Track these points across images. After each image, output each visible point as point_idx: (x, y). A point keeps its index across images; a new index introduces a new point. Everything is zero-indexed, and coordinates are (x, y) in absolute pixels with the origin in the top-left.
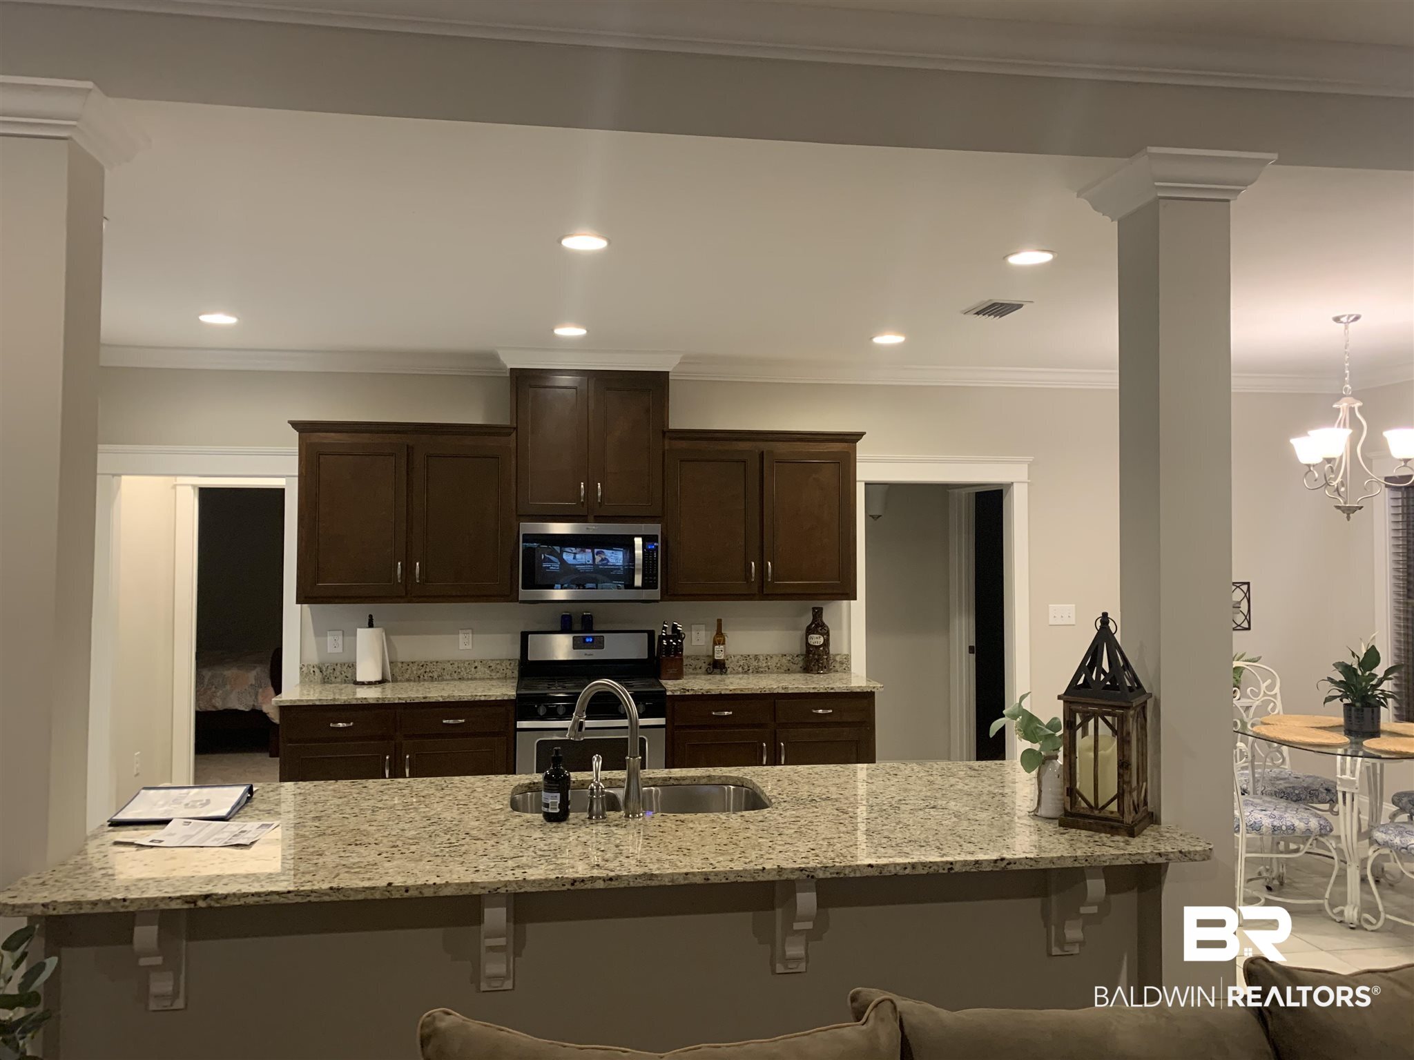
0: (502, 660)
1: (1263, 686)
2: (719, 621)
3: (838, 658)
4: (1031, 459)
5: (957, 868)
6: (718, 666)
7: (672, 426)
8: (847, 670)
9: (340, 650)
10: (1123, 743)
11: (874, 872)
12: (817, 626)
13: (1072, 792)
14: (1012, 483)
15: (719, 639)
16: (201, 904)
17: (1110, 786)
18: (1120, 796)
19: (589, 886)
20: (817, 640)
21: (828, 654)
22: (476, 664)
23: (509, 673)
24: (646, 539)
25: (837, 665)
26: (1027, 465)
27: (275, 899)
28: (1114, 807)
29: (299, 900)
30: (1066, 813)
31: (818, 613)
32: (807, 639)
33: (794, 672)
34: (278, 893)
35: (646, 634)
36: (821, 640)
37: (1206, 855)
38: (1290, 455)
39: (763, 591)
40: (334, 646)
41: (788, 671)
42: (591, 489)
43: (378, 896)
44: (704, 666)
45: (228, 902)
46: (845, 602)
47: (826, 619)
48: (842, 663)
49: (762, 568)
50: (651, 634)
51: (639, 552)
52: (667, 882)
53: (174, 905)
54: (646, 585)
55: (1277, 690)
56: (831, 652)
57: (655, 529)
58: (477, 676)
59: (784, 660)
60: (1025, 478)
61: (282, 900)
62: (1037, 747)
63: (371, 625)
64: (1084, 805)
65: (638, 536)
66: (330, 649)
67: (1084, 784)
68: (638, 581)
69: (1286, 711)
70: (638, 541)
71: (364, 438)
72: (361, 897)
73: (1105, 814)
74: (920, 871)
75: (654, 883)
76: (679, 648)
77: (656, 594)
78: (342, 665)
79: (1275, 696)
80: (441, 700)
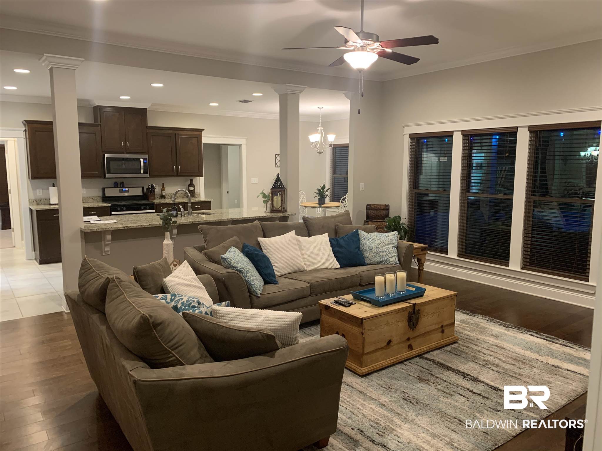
0: (96, 197)
1: (302, 196)
2: (163, 184)
3: (197, 194)
4: (246, 138)
5: (256, 218)
6: (163, 197)
7: (148, 125)
8: (200, 197)
9: (41, 194)
10: (282, 197)
11: (243, 219)
12: (191, 184)
13: (273, 206)
14: (242, 144)
15: (163, 189)
16: (126, 228)
17: (279, 205)
18: (281, 206)
19: (195, 223)
20: (192, 188)
21: (195, 192)
22: (88, 198)
23: (99, 200)
24: (144, 159)
25: (197, 196)
26: (245, 139)
27: (139, 227)
28: (280, 208)
29: (144, 227)
30: (271, 210)
31: (191, 181)
32: (189, 188)
33: (185, 198)
34: (140, 226)
35: (141, 188)
36: (193, 189)
37: (295, 214)
38: (308, 139)
39: (177, 175)
40: (40, 193)
41: (183, 198)
42: (125, 144)
43: (158, 226)
44: (159, 197)
45: (131, 228)
46: (198, 178)
47: (194, 182)
48: (198, 195)
49: (177, 168)
50: (143, 188)
51: (142, 163)
52: (209, 222)
53: (121, 228)
54: (144, 173)
55: (305, 197)
56: (196, 192)
57: (146, 156)
58: (88, 201)
59: (182, 195)
60: (245, 143)
61: (140, 227)
62: (266, 199)
63: (54, 186)
64: (275, 208)
65: (141, 158)
66: (38, 194)
67: (275, 205)
68: (142, 172)
69: (307, 201)
70: (142, 160)
71: (39, 126)
72: (155, 226)
73: (279, 209)
74: (251, 218)
75: (207, 222)
76: (154, 191)
77: (148, 175)
78: (43, 199)
79: (304, 199)
80: (88, 207)
